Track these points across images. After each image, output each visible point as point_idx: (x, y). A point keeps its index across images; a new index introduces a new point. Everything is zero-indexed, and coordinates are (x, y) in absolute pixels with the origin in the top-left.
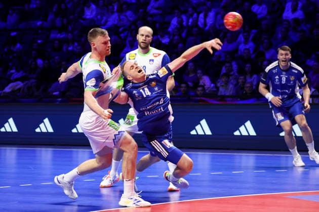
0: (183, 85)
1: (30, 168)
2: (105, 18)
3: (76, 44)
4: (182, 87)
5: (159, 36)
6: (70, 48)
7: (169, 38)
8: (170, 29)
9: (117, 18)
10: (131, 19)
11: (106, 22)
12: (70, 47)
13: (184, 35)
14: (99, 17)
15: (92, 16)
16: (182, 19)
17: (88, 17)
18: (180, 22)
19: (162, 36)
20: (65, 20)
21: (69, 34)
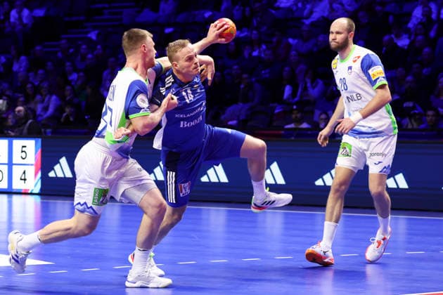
0: (430, 113)
1: (193, 237)
2: (309, 6)
3: (264, 47)
4: (428, 116)
5: (393, 36)
6: (255, 54)
7: (409, 38)
8: (410, 25)
9: (328, 6)
10: (349, 8)
11: (311, 12)
12: (255, 51)
13: (432, 34)
14: (300, 5)
15: (288, 4)
16: (431, 9)
17: (282, 5)
18: (427, 14)
19: (399, 36)
20: (247, 9)
21: (255, 32)
